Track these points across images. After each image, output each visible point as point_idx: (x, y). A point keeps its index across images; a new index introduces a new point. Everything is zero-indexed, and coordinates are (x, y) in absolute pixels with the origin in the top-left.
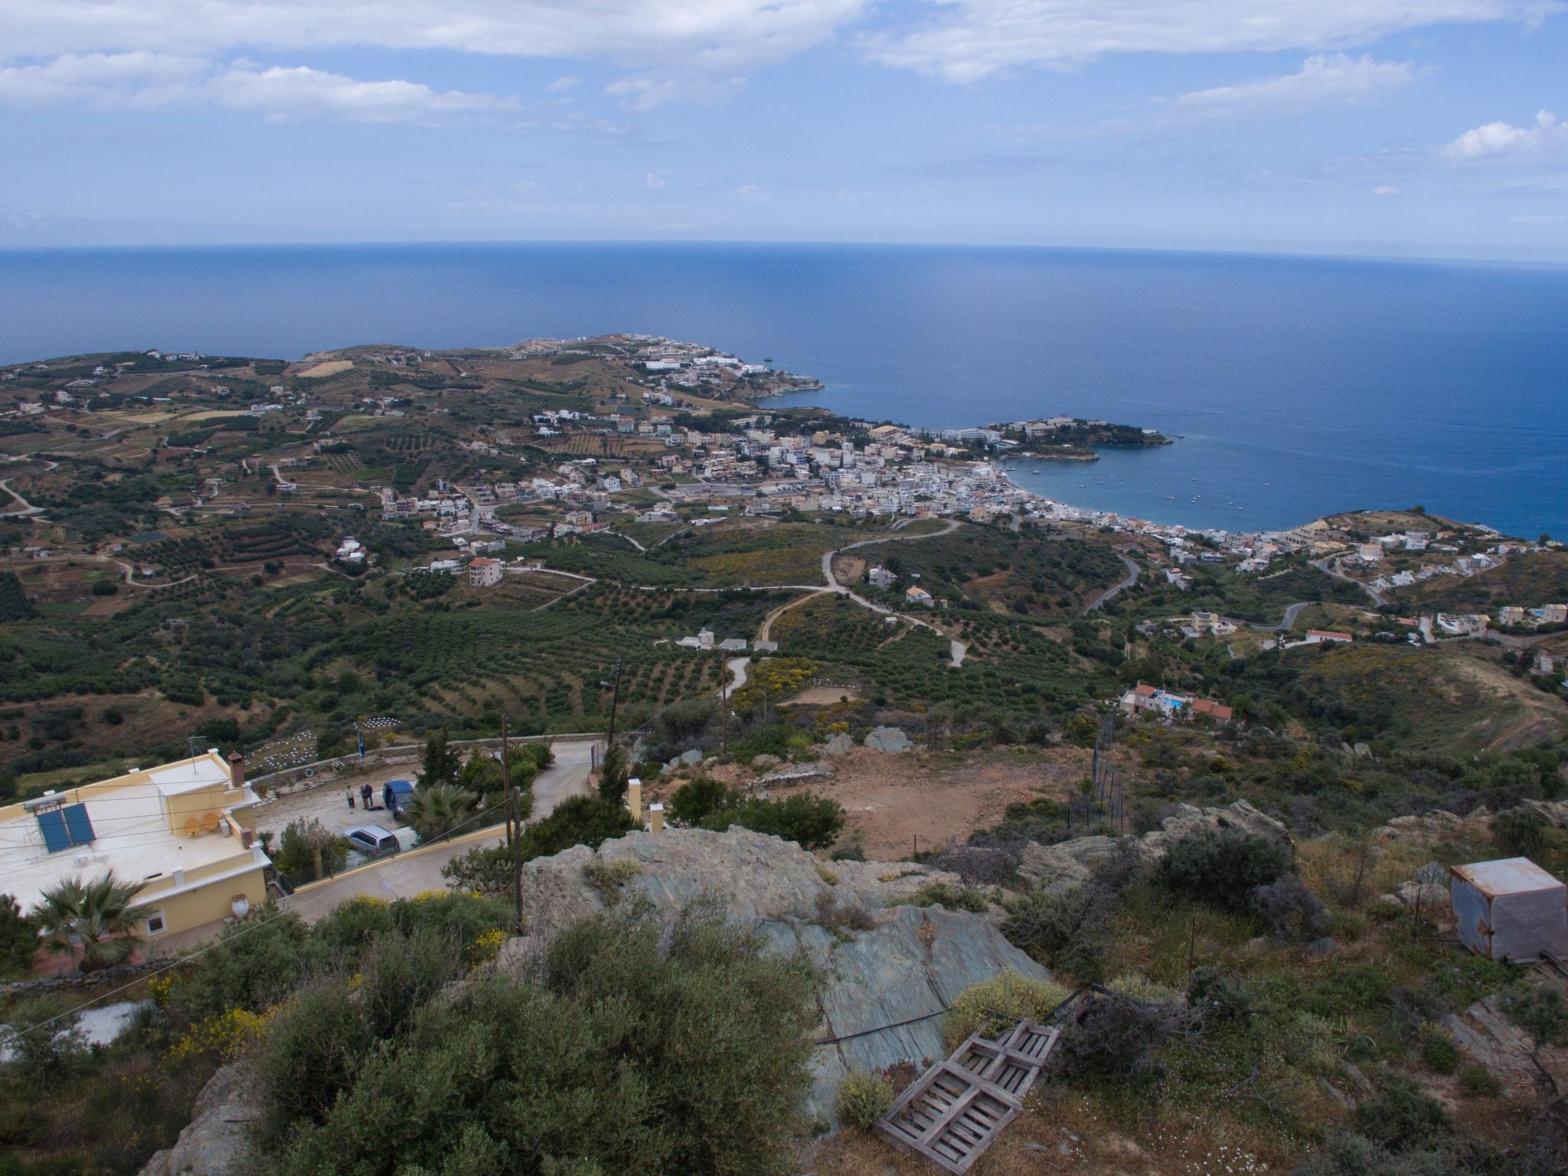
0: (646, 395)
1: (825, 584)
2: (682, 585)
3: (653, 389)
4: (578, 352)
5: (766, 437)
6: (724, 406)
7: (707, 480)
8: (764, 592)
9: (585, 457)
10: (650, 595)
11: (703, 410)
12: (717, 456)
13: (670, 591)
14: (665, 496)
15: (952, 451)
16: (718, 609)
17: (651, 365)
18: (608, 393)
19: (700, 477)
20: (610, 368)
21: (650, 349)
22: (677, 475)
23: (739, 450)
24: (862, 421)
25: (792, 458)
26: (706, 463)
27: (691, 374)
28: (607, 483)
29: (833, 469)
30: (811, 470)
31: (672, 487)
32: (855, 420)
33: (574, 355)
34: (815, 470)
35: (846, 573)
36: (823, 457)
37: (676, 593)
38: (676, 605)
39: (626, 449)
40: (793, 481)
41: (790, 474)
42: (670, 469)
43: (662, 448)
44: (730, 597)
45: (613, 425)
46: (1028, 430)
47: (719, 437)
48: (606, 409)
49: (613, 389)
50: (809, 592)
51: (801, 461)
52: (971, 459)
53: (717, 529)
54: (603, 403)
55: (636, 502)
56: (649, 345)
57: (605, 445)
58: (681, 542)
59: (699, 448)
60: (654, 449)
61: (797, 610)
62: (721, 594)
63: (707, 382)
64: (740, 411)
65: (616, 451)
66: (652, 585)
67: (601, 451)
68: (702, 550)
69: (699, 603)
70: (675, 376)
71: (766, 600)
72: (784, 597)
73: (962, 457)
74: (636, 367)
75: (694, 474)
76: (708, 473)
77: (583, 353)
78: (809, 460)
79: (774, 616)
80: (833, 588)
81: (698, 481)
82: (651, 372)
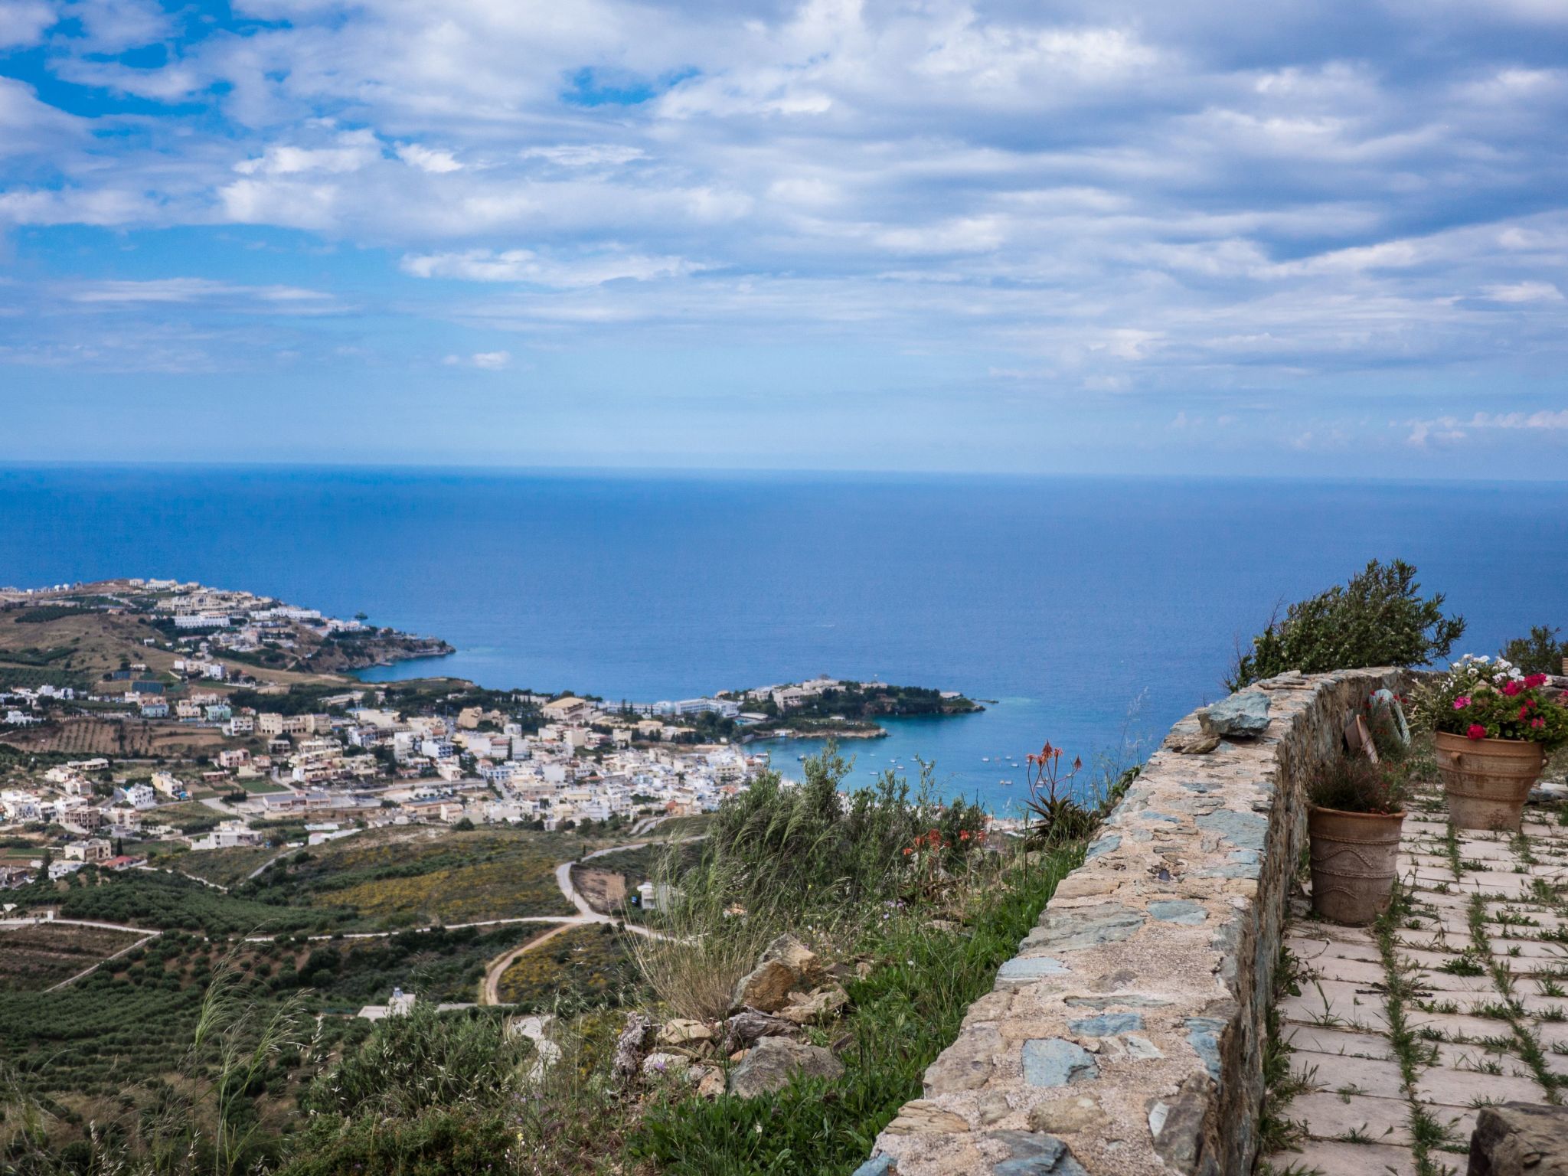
0: (179, 664)
1: (573, 911)
2: (322, 928)
3: (189, 656)
4: (61, 603)
5: (385, 719)
6: (308, 679)
7: (298, 785)
8: (472, 931)
9: (88, 757)
10: (265, 950)
11: (274, 685)
12: (309, 749)
13: (302, 940)
14: (232, 811)
15: (671, 731)
16: (391, 965)
17: (182, 621)
18: (115, 665)
19: (285, 781)
20: (115, 626)
21: (175, 601)
22: (248, 780)
23: (345, 740)
24: (528, 693)
25: (430, 749)
26: (294, 760)
27: (249, 634)
28: (131, 795)
29: (498, 762)
30: (463, 764)
31: (242, 798)
32: (518, 692)
33: (56, 607)
34: (468, 767)
35: (601, 893)
36: (479, 745)
37: (314, 943)
38: (316, 964)
39: (157, 743)
40: (436, 782)
41: (430, 772)
42: (235, 771)
43: (220, 741)
44: (412, 944)
45: (133, 707)
46: (778, 698)
47: (311, 721)
48: (114, 686)
49: (123, 657)
50: (550, 927)
51: (445, 752)
52: (701, 741)
53: (348, 847)
54: (108, 677)
55: (185, 823)
56: (174, 594)
57: (121, 738)
58: (290, 871)
59: (279, 737)
60: (203, 742)
61: (541, 954)
62: (394, 940)
63: (275, 646)
64: (332, 686)
65: (140, 745)
66: (268, 932)
67: (115, 747)
68: (328, 879)
69: (358, 957)
70: (222, 638)
71: (477, 943)
72: (508, 937)
73: (687, 739)
74: (159, 624)
75: (275, 778)
76: (297, 775)
77: (69, 604)
78: (458, 750)
79: (499, 967)
80: (588, 917)
81: (284, 788)
82: (184, 632)
